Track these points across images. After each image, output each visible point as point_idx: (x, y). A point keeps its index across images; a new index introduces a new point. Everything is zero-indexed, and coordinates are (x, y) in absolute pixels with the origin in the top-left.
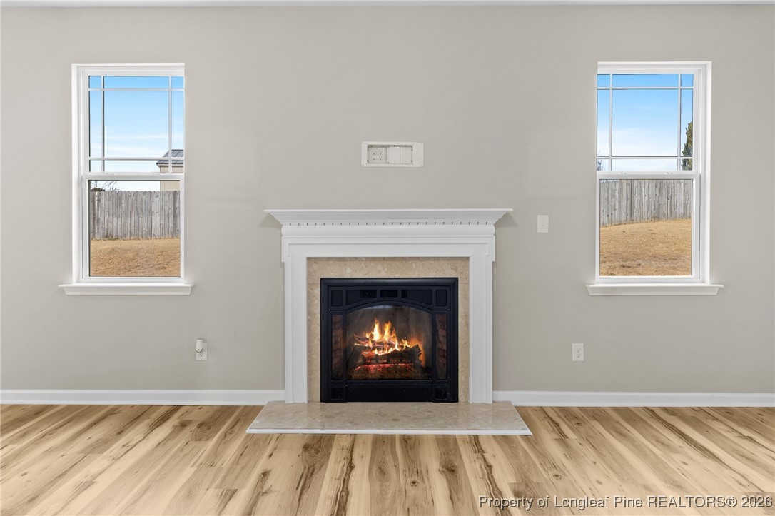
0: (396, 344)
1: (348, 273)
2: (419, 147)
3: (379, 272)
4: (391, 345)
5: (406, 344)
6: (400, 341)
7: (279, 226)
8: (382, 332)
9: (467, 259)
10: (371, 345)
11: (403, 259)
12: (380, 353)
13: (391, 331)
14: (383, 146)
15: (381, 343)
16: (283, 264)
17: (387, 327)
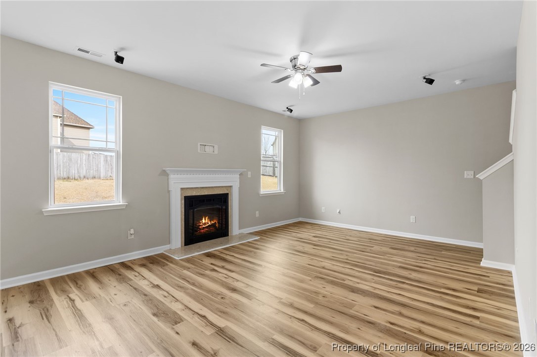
0: (209, 222)
1: (194, 193)
2: (216, 147)
3: (205, 192)
4: (208, 223)
5: (212, 222)
6: (210, 221)
7: (167, 175)
8: (205, 220)
9: (231, 186)
10: (202, 224)
11: (212, 187)
12: (205, 226)
13: (208, 219)
14: (203, 145)
15: (205, 223)
16: (169, 192)
17: (207, 218)
